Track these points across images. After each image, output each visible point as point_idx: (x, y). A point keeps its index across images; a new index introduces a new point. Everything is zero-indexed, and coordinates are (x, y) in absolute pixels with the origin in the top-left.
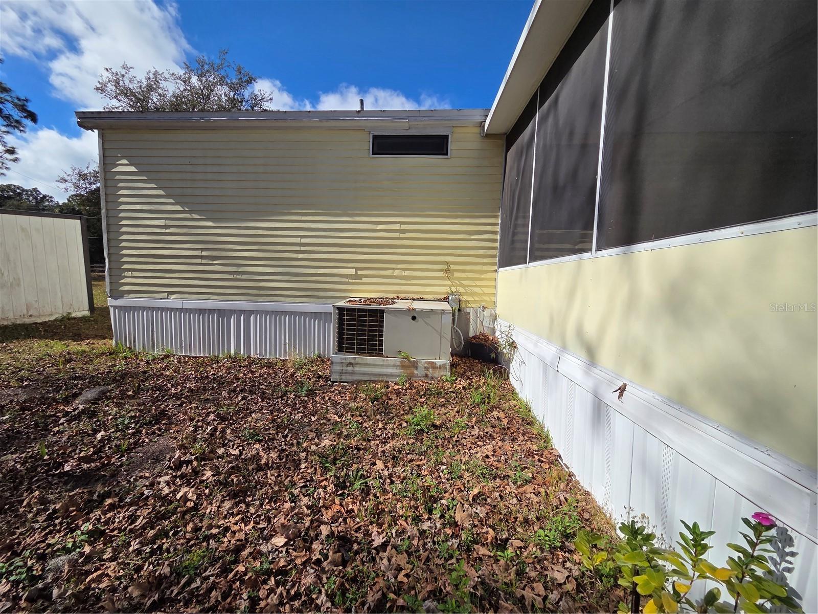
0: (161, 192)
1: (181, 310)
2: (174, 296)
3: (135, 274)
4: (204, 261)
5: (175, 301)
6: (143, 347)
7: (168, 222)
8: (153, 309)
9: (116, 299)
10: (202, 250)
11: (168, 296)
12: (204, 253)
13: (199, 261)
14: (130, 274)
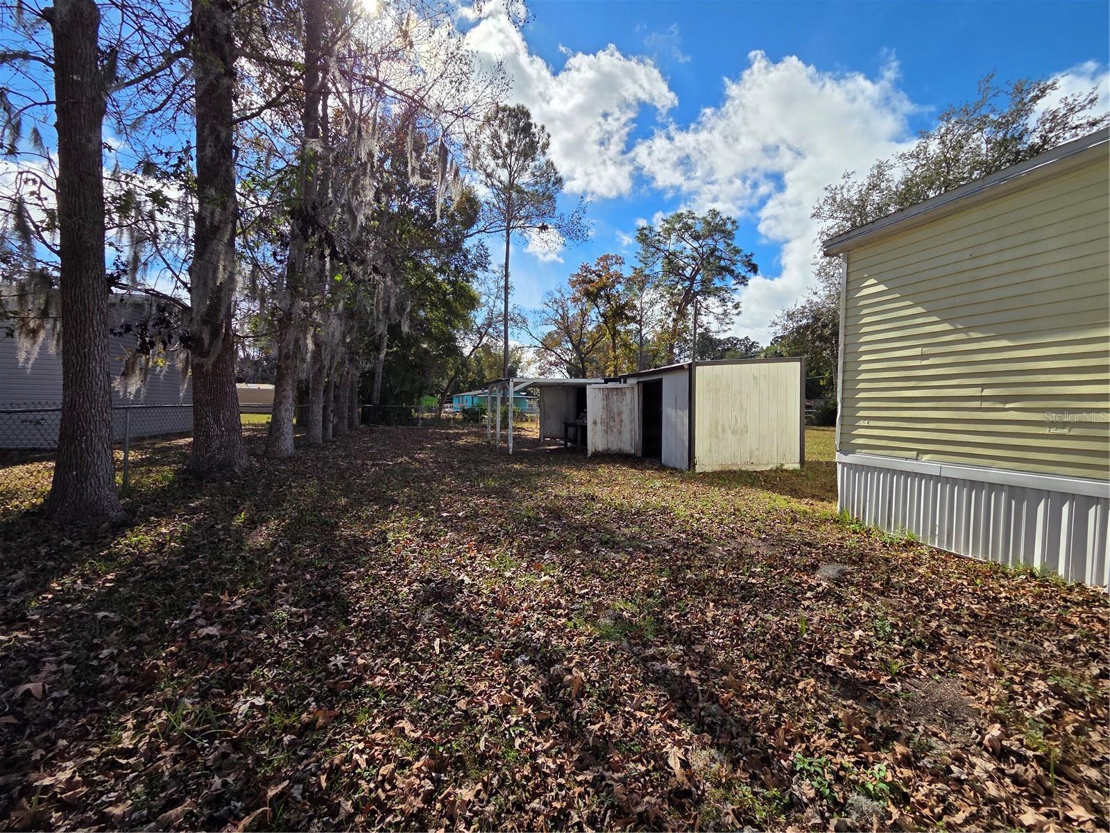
0: (919, 310)
1: (938, 479)
2: (926, 457)
3: (873, 423)
4: (985, 405)
5: (929, 465)
6: (876, 522)
7: (927, 350)
8: (894, 472)
9: (846, 454)
10: (984, 386)
11: (918, 456)
12: (987, 392)
13: (976, 404)
14: (865, 423)
